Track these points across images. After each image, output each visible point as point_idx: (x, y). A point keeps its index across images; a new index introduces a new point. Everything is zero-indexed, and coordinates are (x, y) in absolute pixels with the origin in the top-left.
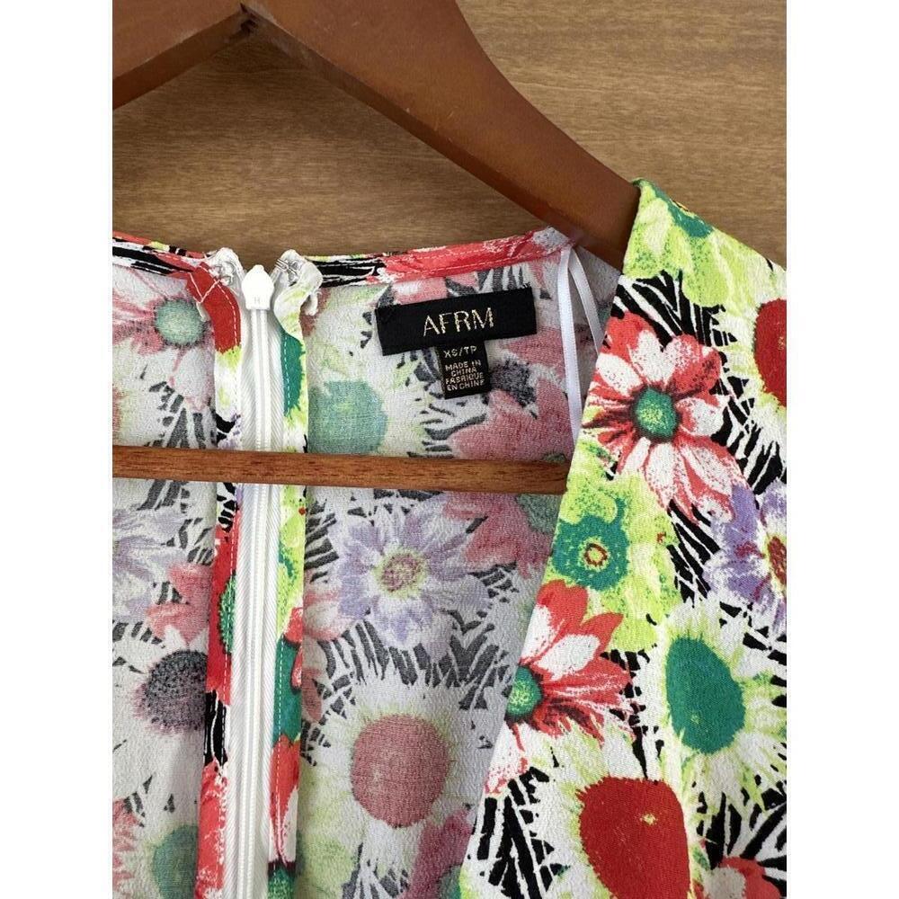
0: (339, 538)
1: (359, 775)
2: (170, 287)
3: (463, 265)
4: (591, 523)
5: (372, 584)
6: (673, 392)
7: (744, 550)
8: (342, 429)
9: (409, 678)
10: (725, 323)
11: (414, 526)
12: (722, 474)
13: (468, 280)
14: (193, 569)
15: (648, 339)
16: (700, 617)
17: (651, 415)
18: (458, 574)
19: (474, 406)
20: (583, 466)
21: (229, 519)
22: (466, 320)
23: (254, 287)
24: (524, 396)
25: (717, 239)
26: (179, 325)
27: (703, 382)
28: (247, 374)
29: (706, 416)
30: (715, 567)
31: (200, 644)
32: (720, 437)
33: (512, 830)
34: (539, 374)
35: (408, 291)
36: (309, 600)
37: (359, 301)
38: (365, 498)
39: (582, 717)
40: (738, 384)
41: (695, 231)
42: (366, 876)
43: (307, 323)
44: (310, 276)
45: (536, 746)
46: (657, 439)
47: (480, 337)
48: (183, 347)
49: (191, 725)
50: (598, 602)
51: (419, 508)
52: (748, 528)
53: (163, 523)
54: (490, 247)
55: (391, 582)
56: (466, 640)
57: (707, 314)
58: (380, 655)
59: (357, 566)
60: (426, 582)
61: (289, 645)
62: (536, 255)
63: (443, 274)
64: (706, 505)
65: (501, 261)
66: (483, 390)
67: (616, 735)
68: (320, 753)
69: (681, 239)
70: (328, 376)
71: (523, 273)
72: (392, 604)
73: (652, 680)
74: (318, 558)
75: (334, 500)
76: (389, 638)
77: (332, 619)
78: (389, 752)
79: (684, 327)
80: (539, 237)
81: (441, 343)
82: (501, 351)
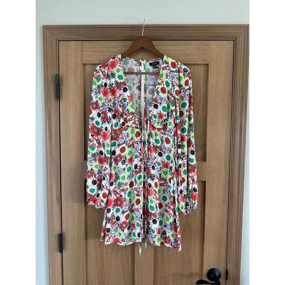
0: (147, 78)
1: (149, 92)
2: (137, 62)
3: (155, 60)
4: (161, 74)
5: (150, 81)
6: (166, 67)
7: (170, 76)
8: (148, 71)
9: (152, 86)
10: (169, 63)
11: (152, 77)
12: (168, 71)
13: (155, 61)
14: (139, 81)
15: (165, 64)
16: (167, 80)
17: (165, 68)
18: (155, 80)
19: (156, 69)
20: (161, 71)
21: (141, 77)
22: (155, 64)
23: (142, 62)
24: (159, 68)
25: (169, 58)
26: (138, 65)
27: (168, 66)
28: (142, 68)
29: (168, 68)
30: (168, 77)
31: (139, 85)
32: (168, 69)
33: (157, 90)
34: (159, 67)
35: (151, 62)
36: (146, 82)
37: (148, 63)
38: (149, 76)
39: (161, 84)
40: (170, 66)
41: (168, 58)
42: (150, 98)
43: (145, 64)
44: (146, 61)
45: (158, 86)
46: (165, 70)
47: (156, 65)
48: (138, 66)
49: (139, 90)
50: (162, 78)
51: (152, 76)
52: (170, 74)
53: (137, 77)
54: (156, 59)
55: (151, 81)
56: (155, 84)
57: (168, 62)
58: (150, 85)
59: (149, 80)
60: (153, 80)
61: (145, 85)
62: (159, 59)
63: (153, 61)
64: (168, 73)
65: (157, 60)
66: (156, 68)
67: (162, 85)
68: (147, 92)
69: (167, 58)
70: (147, 68)
71: (158, 60)
72: (151, 82)
73: (164, 82)
74: (146, 79)
75: (147, 76)
76: (151, 84)
77: (147, 83)
78: (151, 90)
79: (167, 63)
80: (159, 58)
81: (153, 65)
82: (157, 66)
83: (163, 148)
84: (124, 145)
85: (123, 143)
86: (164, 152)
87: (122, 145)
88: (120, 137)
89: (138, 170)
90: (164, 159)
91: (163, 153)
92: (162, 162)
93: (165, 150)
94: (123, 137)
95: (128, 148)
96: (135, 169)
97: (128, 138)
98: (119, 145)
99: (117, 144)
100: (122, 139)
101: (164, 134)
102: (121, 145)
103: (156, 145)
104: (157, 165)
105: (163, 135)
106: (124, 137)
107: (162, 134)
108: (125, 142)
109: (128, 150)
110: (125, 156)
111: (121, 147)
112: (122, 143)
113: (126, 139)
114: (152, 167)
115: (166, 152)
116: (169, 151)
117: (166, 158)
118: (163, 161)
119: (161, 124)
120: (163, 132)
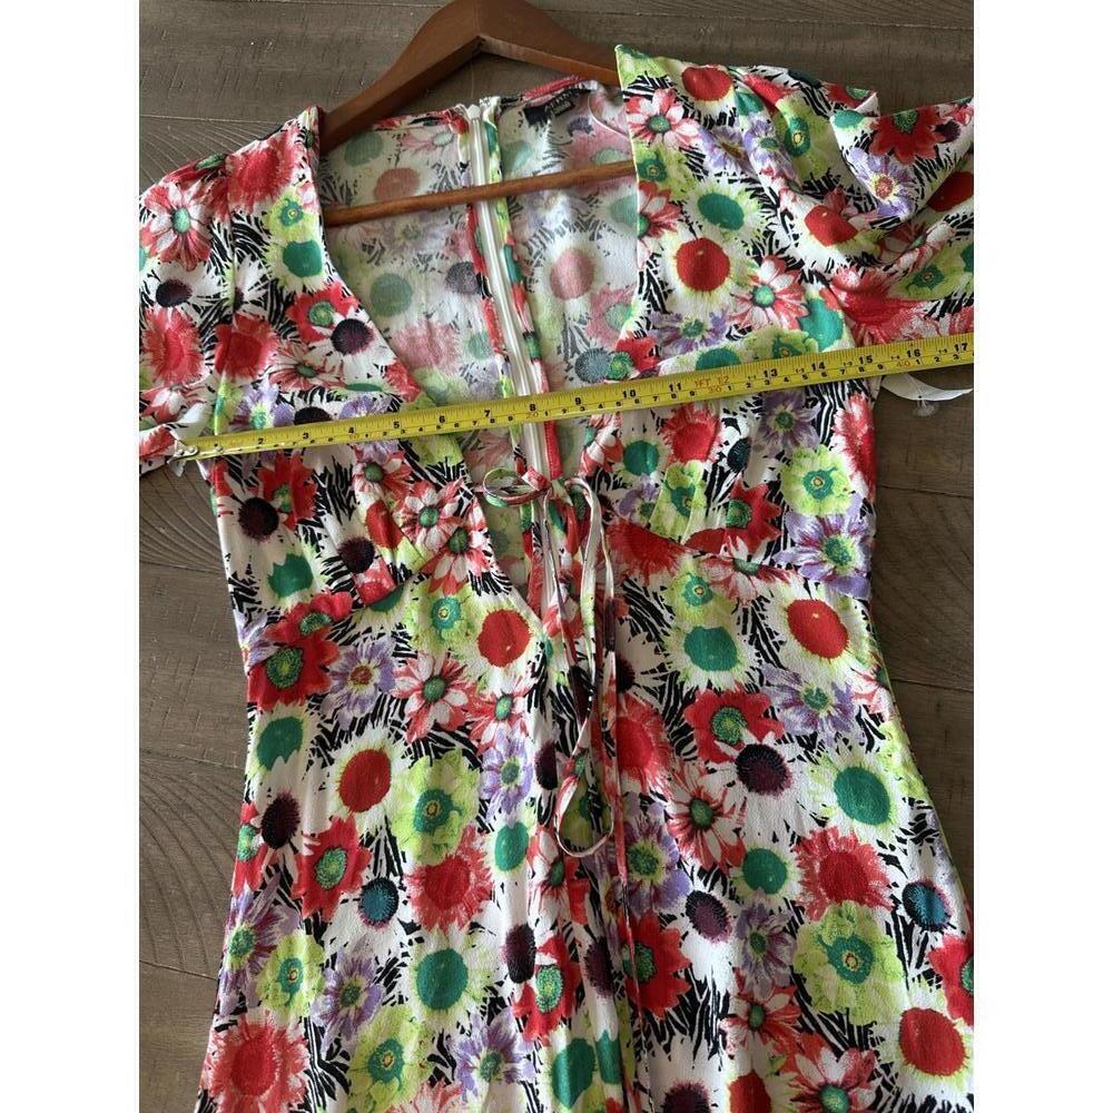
6: (662, 113)
30: (707, 163)
64: (693, 142)
83: (786, 706)
84: (374, 736)
85: (364, 722)
86: (809, 743)
87: (360, 732)
88: (335, 667)
89: (550, 988)
90: (821, 813)
91: (788, 752)
92: (800, 842)
93: (813, 721)
94: (364, 661)
95: (408, 761)
96: (515, 980)
97: (408, 673)
98: (331, 736)
99: (310, 731)
100: (350, 686)
101: (767, 572)
102: (345, 736)
103: (703, 689)
104: (743, 888)
105: (760, 586)
106: (374, 662)
107: (747, 574)
108: (380, 703)
109: (409, 781)
110: (393, 840)
111: (345, 754)
112: (360, 716)
113: (389, 676)
114: (690, 911)
115: (826, 732)
116: (858, 729)
117: (831, 799)
118: (809, 828)
119: (708, 493)
120: (758, 560)
